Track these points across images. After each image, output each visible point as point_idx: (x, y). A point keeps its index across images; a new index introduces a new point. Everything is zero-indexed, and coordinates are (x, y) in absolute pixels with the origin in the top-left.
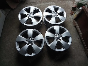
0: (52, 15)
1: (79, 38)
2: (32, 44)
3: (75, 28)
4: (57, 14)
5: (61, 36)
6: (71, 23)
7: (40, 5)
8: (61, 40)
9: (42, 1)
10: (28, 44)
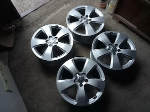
0: (82, 22)
1: (135, 35)
2: (87, 81)
3: (121, 25)
4: (89, 18)
5: (116, 45)
6: (111, 20)
7: (49, 18)
8: (119, 50)
9: (49, 11)
10: (81, 85)
